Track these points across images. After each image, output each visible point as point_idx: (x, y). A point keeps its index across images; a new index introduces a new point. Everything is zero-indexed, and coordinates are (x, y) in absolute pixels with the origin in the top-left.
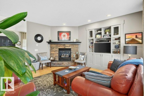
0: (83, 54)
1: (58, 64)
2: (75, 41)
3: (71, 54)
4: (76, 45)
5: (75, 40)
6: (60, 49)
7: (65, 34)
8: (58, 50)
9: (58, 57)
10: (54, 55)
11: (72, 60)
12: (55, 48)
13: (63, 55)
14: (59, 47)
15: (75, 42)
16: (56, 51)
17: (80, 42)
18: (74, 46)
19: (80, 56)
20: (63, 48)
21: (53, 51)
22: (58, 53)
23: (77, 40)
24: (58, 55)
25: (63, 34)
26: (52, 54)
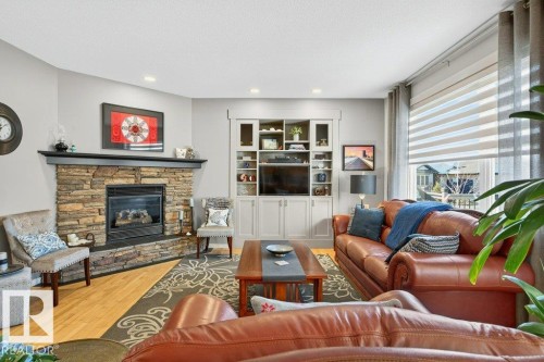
0: (224, 205)
1: (116, 259)
2: (181, 154)
3: (167, 209)
4: (182, 170)
5: (185, 151)
6: (111, 191)
7: (140, 120)
8: (102, 192)
9: (104, 227)
10: (83, 221)
11: (168, 233)
12: (86, 186)
13: (125, 216)
14: (112, 177)
15: (184, 157)
16: (93, 198)
17: (201, 158)
18: (179, 174)
19: (212, 211)
20: (132, 181)
21: (72, 202)
22: (104, 207)
23: (190, 150)
24: (102, 218)
25: (131, 119)
26: (70, 218)
